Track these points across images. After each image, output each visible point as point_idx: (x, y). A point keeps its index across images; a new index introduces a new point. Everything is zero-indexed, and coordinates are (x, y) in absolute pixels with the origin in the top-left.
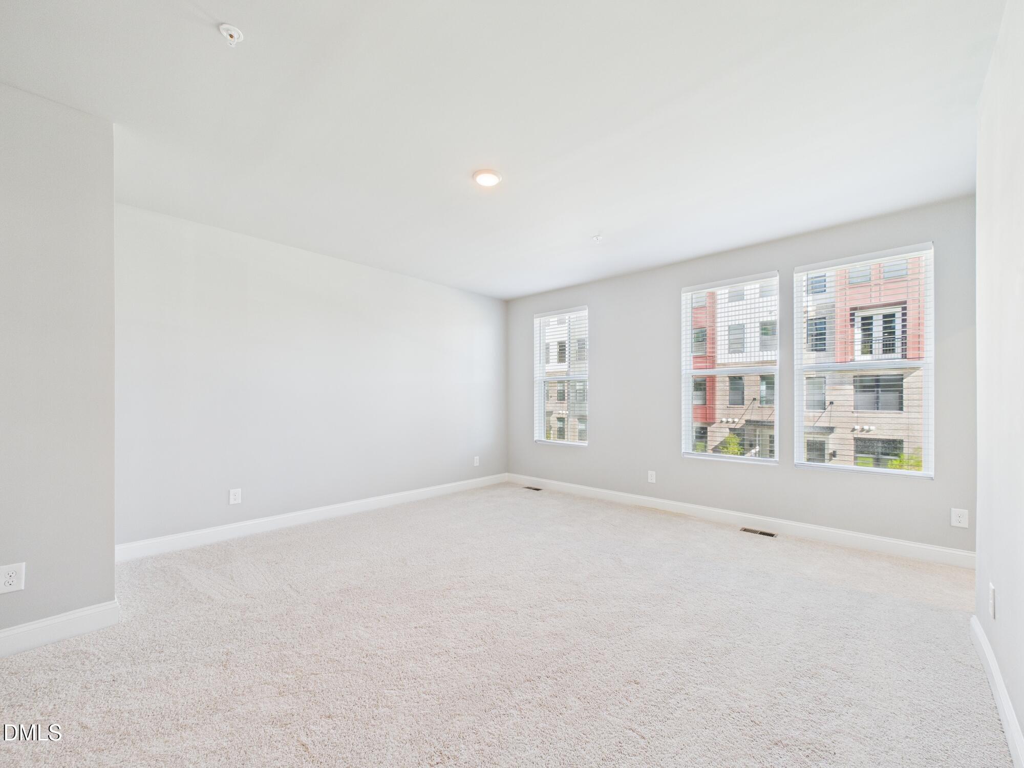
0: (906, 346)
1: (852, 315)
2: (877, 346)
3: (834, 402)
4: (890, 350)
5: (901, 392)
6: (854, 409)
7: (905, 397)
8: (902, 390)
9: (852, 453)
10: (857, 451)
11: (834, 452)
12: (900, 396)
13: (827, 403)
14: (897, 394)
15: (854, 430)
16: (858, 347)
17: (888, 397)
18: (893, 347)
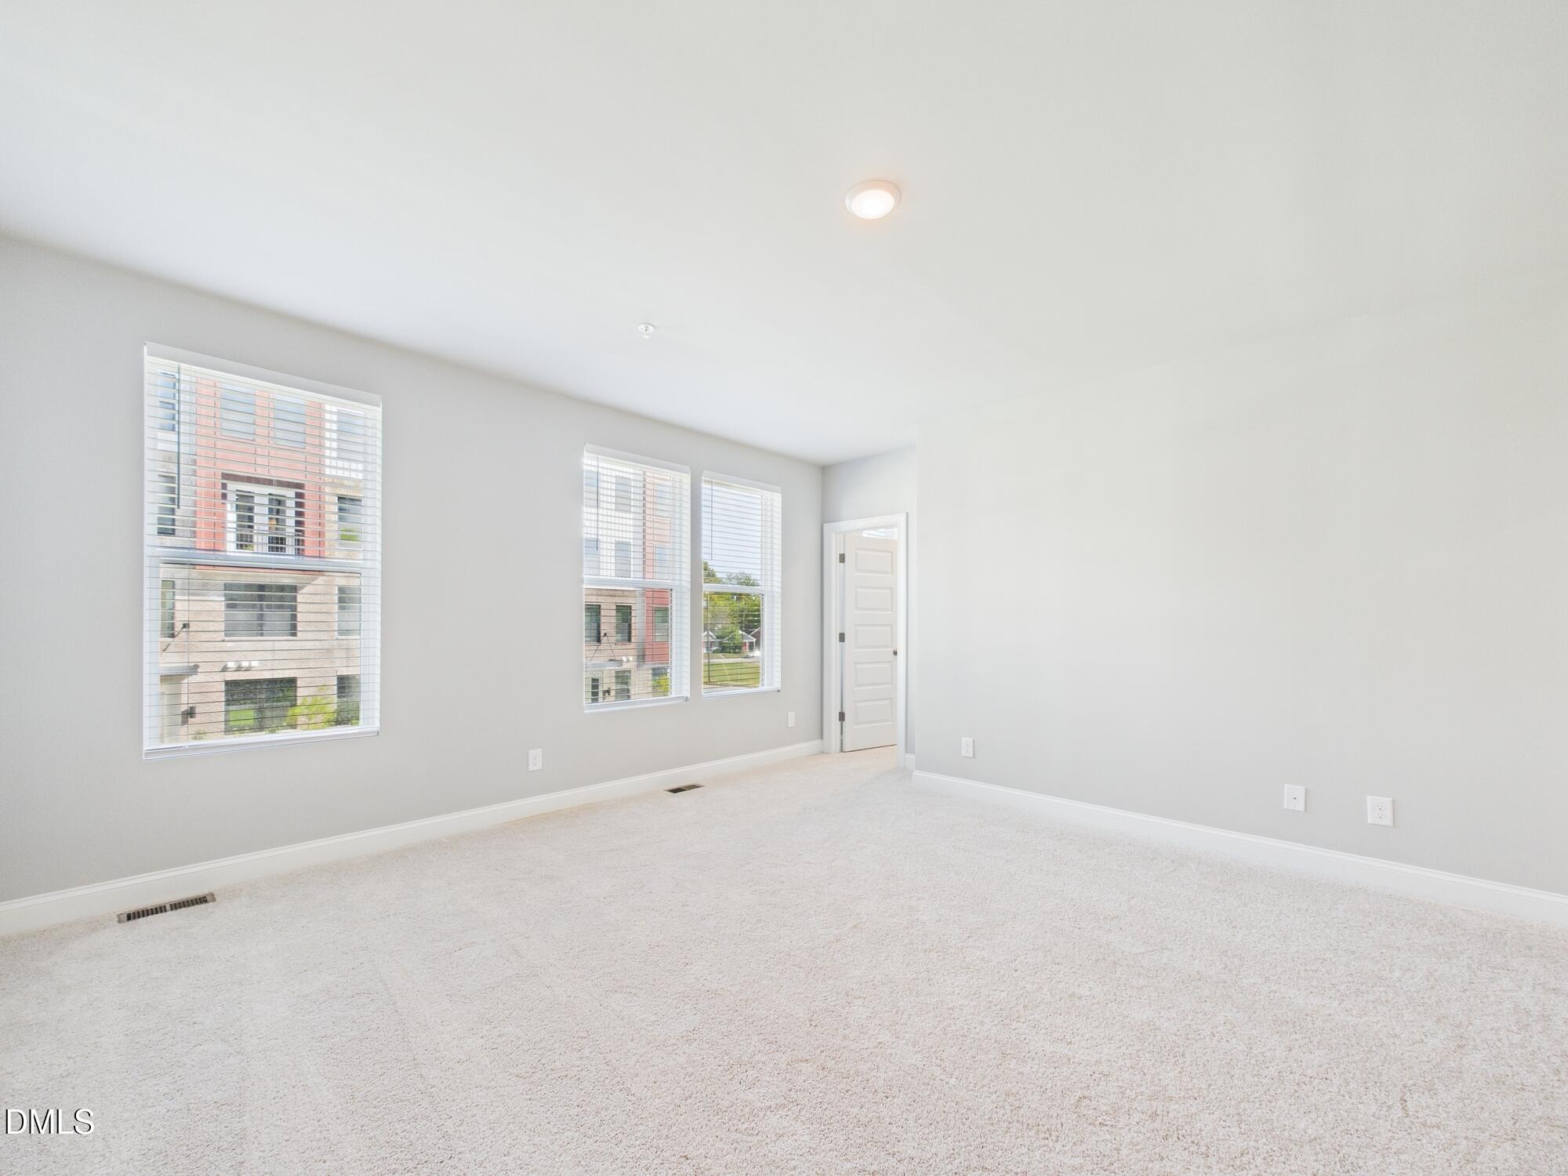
0: (303, 545)
1: (224, 486)
2: (260, 540)
3: (191, 624)
4: (277, 548)
5: (294, 609)
6: (226, 635)
7: (299, 617)
8: (296, 606)
9: (222, 707)
10: (228, 702)
11: (192, 708)
12: (292, 615)
13: (178, 626)
14: (289, 613)
15: (225, 669)
16: (231, 537)
17: (276, 618)
18: (282, 543)
